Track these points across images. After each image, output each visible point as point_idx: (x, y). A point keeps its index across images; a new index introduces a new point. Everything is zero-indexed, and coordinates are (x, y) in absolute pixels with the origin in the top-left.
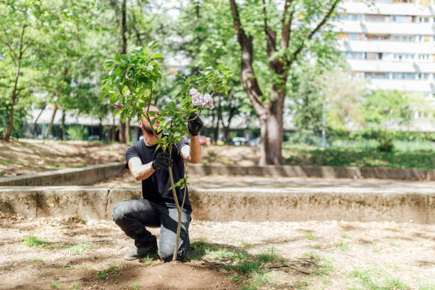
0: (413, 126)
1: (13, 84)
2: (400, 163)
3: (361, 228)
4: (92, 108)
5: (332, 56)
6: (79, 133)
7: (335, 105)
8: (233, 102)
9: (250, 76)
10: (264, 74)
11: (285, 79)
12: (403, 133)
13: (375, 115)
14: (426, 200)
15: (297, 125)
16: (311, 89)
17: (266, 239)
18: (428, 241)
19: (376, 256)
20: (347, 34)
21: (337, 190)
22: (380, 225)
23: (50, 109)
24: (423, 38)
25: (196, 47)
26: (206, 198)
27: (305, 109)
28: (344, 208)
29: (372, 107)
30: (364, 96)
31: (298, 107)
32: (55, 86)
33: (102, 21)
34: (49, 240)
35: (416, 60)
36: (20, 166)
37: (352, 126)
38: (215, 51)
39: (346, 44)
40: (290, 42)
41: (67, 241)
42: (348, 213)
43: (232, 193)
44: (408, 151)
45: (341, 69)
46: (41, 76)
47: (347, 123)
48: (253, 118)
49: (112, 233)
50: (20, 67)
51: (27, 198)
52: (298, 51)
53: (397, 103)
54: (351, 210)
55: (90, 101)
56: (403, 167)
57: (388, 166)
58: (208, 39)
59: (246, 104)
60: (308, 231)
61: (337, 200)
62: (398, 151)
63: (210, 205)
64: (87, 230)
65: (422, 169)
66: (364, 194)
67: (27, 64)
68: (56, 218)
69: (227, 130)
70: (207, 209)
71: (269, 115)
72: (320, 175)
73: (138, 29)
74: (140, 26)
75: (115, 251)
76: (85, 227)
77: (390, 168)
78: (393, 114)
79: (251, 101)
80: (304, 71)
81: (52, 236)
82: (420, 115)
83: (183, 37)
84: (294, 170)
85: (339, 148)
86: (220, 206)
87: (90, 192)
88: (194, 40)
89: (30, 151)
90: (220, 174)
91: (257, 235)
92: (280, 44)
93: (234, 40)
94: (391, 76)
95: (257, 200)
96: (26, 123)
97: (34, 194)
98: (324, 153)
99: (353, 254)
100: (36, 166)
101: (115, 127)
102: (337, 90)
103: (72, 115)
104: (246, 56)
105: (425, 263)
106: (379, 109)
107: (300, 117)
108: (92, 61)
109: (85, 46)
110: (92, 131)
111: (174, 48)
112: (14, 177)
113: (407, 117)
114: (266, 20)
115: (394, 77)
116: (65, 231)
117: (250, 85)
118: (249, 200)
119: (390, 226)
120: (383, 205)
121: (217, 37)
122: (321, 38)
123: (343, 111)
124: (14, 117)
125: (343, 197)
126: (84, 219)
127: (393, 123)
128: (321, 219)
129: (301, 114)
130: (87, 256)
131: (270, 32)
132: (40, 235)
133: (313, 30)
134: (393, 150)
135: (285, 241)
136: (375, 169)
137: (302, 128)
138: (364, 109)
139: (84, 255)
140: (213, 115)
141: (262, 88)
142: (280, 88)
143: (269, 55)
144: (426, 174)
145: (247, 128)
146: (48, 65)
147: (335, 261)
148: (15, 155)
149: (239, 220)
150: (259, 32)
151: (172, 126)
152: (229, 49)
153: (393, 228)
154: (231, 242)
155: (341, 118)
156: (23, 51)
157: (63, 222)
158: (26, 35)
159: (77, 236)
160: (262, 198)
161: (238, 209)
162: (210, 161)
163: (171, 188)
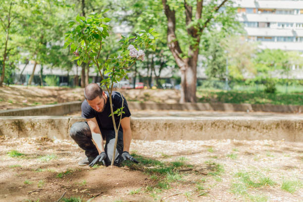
0: (291, 75)
1: (4, 46)
2: (280, 101)
3: (247, 144)
4: (61, 62)
5: (233, 24)
6: (53, 81)
7: (236, 60)
8: (162, 58)
9: (173, 39)
10: (183, 38)
11: (199, 41)
12: (284, 80)
13: (264, 67)
14: (294, 125)
15: (208, 75)
16: (217, 49)
17: (180, 152)
18: (293, 153)
19: (256, 163)
20: (244, 9)
22: (261, 143)
23: (32, 64)
24: (300, 12)
25: (135, 19)
26: (138, 124)
27: (213, 63)
28: (236, 131)
29: (262, 62)
30: (256, 54)
31: (208, 62)
32: (35, 47)
34: (27, 153)
35: (294, 27)
36: (10, 104)
37: (247, 76)
38: (148, 21)
39: (244, 16)
40: (203, 14)
41: (38, 153)
42: (238, 134)
43: (157, 120)
44: (287, 92)
45: (240, 34)
46: (24, 40)
47: (244, 73)
48: (176, 70)
49: (71, 148)
50: (9, 33)
51: (11, 124)
52: (208, 21)
53: (280, 59)
54: (241, 132)
55: (60, 58)
56: (283, 104)
57: (271, 103)
58: (143, 12)
59: (171, 59)
60: (210, 147)
61: (231, 125)
62: (279, 93)
63: (141, 129)
64: (54, 146)
65: (296, 105)
66: (250, 121)
67: (14, 32)
68: (32, 138)
69: (158, 78)
70: (139, 132)
71: (187, 67)
72: (223, 110)
73: (93, 6)
74: (95, 3)
75: (72, 160)
76: (53, 144)
77: (273, 105)
78: (278, 66)
79: (175, 57)
80: (212, 36)
81: (28, 150)
82: (296, 67)
84: (204, 106)
85: (237, 91)
86: (148, 129)
87: (56, 120)
88: (134, 14)
89: (18, 93)
90: (152, 109)
91: (173, 149)
92: (195, 16)
93: (162, 14)
94: (276, 40)
95: (174, 125)
96: (15, 74)
97: (17, 122)
98: (226, 94)
99: (240, 162)
100: (21, 104)
101: (78, 76)
102: (236, 50)
103: (48, 68)
104: (170, 25)
105: (289, 167)
106: (267, 63)
107: (210, 69)
108: (60, 29)
109: (55, 18)
110: (62, 79)
111: (119, 19)
112: (5, 110)
113: (287, 68)
115: (278, 40)
116: (38, 147)
117: (173, 45)
118: (168, 125)
119: (268, 143)
120: (264, 128)
121: (149, 10)
122: (225, 12)
123: (241, 64)
124: (7, 69)
125: (235, 123)
126: (52, 139)
127: (277, 73)
128: (219, 138)
129: (210, 67)
130: (52, 163)
131: (188, 7)
132: (20, 149)
133: (219, 6)
134: (276, 92)
135: (193, 153)
136: (263, 105)
137: (211, 76)
138: (256, 63)
139: (50, 163)
140: (148, 68)
141: (182, 49)
142: (195, 48)
143: (187, 24)
144: (298, 108)
145: (173, 77)
146: (29, 32)
147: (226, 166)
148: (6, 96)
149: (161, 139)
150: (180, 7)
151: (114, 71)
152: (159, 20)
153: (270, 144)
154: (154, 154)
155: (239, 70)
156: (10, 21)
157: (37, 141)
158: (13, 10)
159: (46, 150)
160: (178, 124)
161: (160, 132)
162: (145, 100)
163: (111, 115)
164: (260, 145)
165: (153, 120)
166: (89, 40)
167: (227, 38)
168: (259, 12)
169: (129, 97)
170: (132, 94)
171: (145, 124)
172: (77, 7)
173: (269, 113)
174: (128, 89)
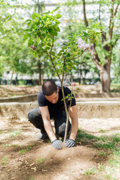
8: (86, 67)
9: (95, 53)
26: (79, 107)
40: (113, 37)
41: (9, 129)
43: (92, 104)
48: (95, 74)
59: (92, 67)
63: (81, 110)
64: (20, 124)
69: (84, 79)
70: (80, 112)
71: (104, 70)
75: (32, 135)
76: (20, 122)
79: (96, 64)
81: (3, 127)
86: (86, 111)
90: (82, 97)
95: (106, 107)
96: (1, 79)
100: (4, 96)
103: (20, 76)
110: (28, 82)
116: (10, 124)
118: (101, 108)
126: (20, 118)
129: (117, 70)
140: (78, 72)
142: (109, 58)
143: (103, 43)
145: (93, 78)
149: (96, 118)
157: (9, 120)
160: (108, 106)
161: (96, 112)
162: (78, 92)
165: (90, 104)
171: (84, 107)
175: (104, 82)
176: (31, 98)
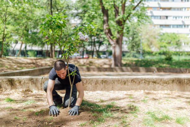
0: (181, 49)
1: (3, 32)
2: (175, 66)
3: (154, 93)
4: (37, 42)
5: (144, 17)
6: (33, 54)
7: (146, 40)
8: (100, 39)
9: (107, 27)
10: (113, 26)
11: (123, 28)
12: (177, 52)
13: (164, 44)
14: (183, 81)
15: (129, 49)
16: (135, 33)
17: (111, 98)
18: (183, 99)
19: (160, 105)
20: (151, 8)
21: (144, 77)
22: (163, 92)
23: (20, 43)
24: (186, 9)
25: (83, 15)
26: (85, 81)
27: (133, 42)
28: (147, 85)
29: (163, 41)
30: (159, 36)
31: (129, 41)
32: (22, 33)
33: (41, 4)
34: (16, 99)
35: (183, 19)
36: (6, 68)
37: (154, 49)
38: (91, 16)
39: (151, 12)
40: (125, 12)
41: (23, 99)
42: (148, 87)
43: (97, 78)
44: (179, 60)
45: (149, 24)
46: (15, 29)
47: (152, 48)
48: (109, 46)
49: (44, 96)
50: (5, 25)
51: (7, 81)
52: (129, 16)
53: (174, 39)
54: (150, 86)
55: (37, 39)
56: (176, 67)
57: (169, 67)
58: (88, 11)
59: (106, 40)
60: (130, 95)
61: (144, 81)
62: (174, 60)
63: (87, 84)
64: (33, 95)
65: (185, 68)
66: (156, 78)
67: (9, 24)
68: (20, 90)
69: (98, 51)
70: (85, 86)
71: (116, 45)
72: (139, 71)
73: (57, 7)
74: (59, 6)
75: (44, 104)
76: (32, 94)
77: (171, 68)
78: (173, 43)
79: (108, 38)
80: (132, 25)
81: (17, 98)
82: (185, 44)
83: (77, 10)
84: (127, 69)
85: (147, 59)
86: (91, 84)
87: (34, 78)
88: (83, 12)
89: (11, 62)
90: (94, 71)
91: (107, 97)
92: (120, 13)
93: (100, 12)
94: (172, 27)
95: (108, 82)
96: (9, 50)
97: (10, 80)
98: (141, 61)
99: (149, 105)
100: (13, 68)
101: (48, 51)
102: (147, 33)
103: (29, 46)
104: (105, 18)
105: (181, 108)
106: (166, 41)
107: (130, 46)
108: (37, 22)
109: (34, 15)
110: (39, 53)
111: (74, 15)
112: (3, 72)
113: (179, 45)
114: (114, 2)
115: (173, 27)
116: (23, 95)
117: (107, 31)
118: (104, 82)
119: (167, 92)
120: (164, 83)
121: (92, 9)
122: (139, 10)
123: (150, 42)
124: (4, 47)
125: (146, 80)
126: (32, 90)
127: (173, 48)
128: (136, 90)
129: (130, 44)
130: (32, 106)
131: (116, 7)
132: (12, 97)
133: (135, 6)
134: (172, 59)
135: (120, 99)
136: (164, 68)
137: (131, 50)
138: (159, 42)
140: (91, 45)
141: (113, 33)
142: (121, 33)
143: (116, 18)
144: (186, 70)
145: (107, 51)
146: (18, 24)
147: (140, 107)
148: (4, 63)
149: (100, 90)
150: (112, 7)
151: (70, 48)
152: (98, 15)
153: (168, 93)
154: (95, 100)
155: (149, 46)
156: (7, 17)
157: (23, 92)
158: (8, 10)
159: (28, 97)
160: (110, 81)
161: (99, 86)
162: (90, 65)
163: (68, 76)
164: (162, 94)
165: (95, 78)
166: (55, 29)
167: (140, 26)
168: (161, 10)
169: (80, 64)
170: (82, 61)
171: (90, 81)
172: (48, 8)
173: (168, 73)
174: (79, 58)
175: (116, 56)
176: (42, 71)
